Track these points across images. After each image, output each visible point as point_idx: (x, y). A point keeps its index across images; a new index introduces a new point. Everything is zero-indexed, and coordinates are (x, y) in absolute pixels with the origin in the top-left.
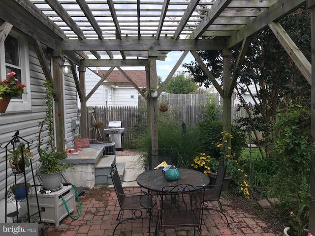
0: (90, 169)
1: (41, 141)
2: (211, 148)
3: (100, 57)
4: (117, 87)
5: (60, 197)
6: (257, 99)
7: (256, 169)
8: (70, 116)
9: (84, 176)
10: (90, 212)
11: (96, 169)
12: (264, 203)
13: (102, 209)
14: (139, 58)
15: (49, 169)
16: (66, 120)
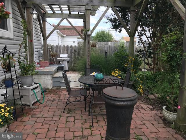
0: (49, 77)
1: (20, 56)
2: (121, 67)
3: (55, 12)
4: (65, 36)
5: (32, 90)
6: (149, 39)
7: (147, 79)
8: (37, 48)
9: (46, 81)
10: (50, 100)
11: (53, 78)
12: (151, 97)
13: (57, 99)
14: (80, 13)
15: (25, 73)
16: (35, 50)
